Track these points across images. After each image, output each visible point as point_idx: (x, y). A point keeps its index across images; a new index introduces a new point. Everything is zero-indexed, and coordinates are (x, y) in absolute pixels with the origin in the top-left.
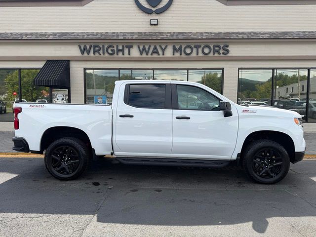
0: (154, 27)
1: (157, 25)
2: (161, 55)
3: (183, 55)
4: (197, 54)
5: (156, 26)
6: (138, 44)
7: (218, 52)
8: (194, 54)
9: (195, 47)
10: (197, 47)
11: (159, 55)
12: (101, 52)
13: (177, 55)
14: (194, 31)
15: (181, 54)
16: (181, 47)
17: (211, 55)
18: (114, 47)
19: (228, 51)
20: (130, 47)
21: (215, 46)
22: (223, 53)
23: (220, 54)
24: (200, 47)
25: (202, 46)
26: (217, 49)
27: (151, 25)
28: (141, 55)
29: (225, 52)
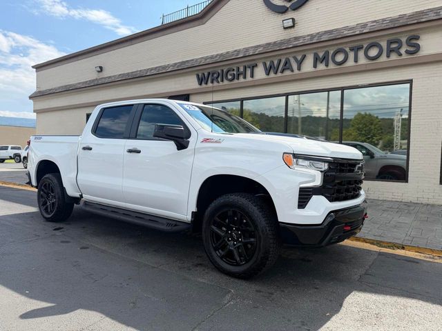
0: (289, 30)
1: (293, 26)
2: (296, 71)
3: (332, 66)
4: (356, 61)
5: (292, 29)
6: (263, 60)
7: (397, 51)
8: (351, 62)
9: (352, 49)
10: (356, 50)
11: (293, 71)
12: (219, 79)
13: (321, 67)
14: (353, 24)
15: (327, 65)
16: (327, 53)
17: (383, 58)
18: (234, 70)
19: (418, 48)
20: (253, 67)
21: (390, 43)
22: (407, 52)
23: (400, 55)
24: (360, 48)
25: (365, 46)
26: (394, 46)
27: (285, 28)
28: (268, 74)
29: (412, 49)
